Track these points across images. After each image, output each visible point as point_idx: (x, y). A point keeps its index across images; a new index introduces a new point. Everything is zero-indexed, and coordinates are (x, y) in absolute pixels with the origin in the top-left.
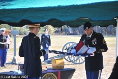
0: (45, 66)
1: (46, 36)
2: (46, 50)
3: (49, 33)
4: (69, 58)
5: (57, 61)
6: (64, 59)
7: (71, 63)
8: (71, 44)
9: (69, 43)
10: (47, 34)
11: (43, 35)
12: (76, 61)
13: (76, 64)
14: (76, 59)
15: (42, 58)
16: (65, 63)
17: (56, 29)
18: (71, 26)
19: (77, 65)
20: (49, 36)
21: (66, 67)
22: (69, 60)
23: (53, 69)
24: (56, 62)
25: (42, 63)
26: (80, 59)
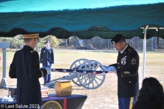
0: (45, 92)
1: (47, 51)
2: (47, 69)
3: (51, 46)
4: (78, 80)
5: (62, 84)
6: (72, 82)
7: (82, 87)
8: (82, 62)
9: (79, 60)
10: (48, 47)
11: (44, 49)
12: (88, 84)
13: (88, 88)
14: (88, 82)
15: (41, 80)
16: (73, 88)
17: (62, 41)
18: (81, 38)
19: (90, 90)
20: (52, 50)
21: (74, 93)
22: (78, 83)
23: (57, 96)
24: (60, 86)
25: (42, 87)
26: (94, 81)
